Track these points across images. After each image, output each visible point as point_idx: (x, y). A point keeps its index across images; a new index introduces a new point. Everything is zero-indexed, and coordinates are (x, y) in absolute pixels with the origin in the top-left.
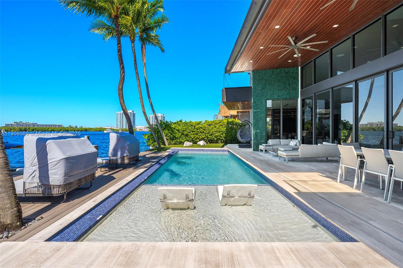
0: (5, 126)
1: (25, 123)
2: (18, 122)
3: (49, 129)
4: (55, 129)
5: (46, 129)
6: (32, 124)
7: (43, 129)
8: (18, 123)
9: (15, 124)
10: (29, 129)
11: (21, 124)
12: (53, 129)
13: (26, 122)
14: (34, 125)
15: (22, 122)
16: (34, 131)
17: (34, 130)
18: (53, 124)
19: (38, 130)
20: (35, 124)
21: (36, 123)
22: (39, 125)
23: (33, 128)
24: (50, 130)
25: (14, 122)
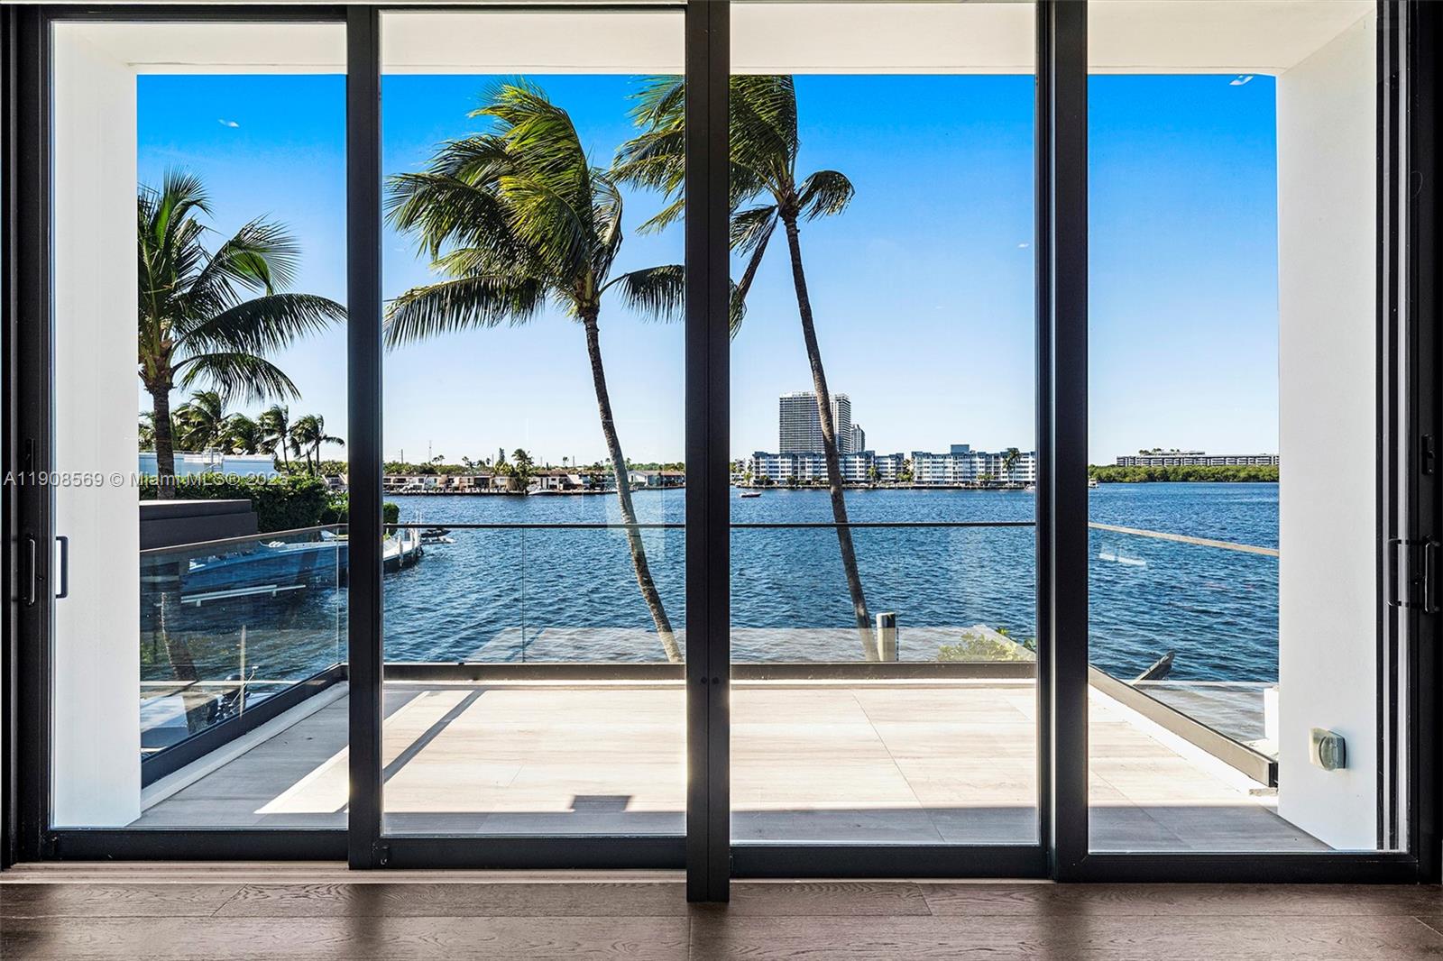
0: (1115, 463)
1: (1168, 451)
2: (1150, 452)
3: (1238, 471)
4: (1261, 474)
5: (1230, 473)
6: (1188, 456)
7: (1218, 473)
8: (1150, 454)
9: (1142, 456)
10: (1175, 471)
11: (1158, 456)
12: (1253, 473)
13: (1172, 450)
14: (1195, 457)
15: (1160, 450)
16: (1191, 479)
17: (1190, 477)
18: (1258, 454)
19: (1203, 475)
20: (1198, 456)
21: (1201, 451)
22: (1210, 458)
23: (1186, 470)
24: (1242, 474)
25: (1141, 452)
